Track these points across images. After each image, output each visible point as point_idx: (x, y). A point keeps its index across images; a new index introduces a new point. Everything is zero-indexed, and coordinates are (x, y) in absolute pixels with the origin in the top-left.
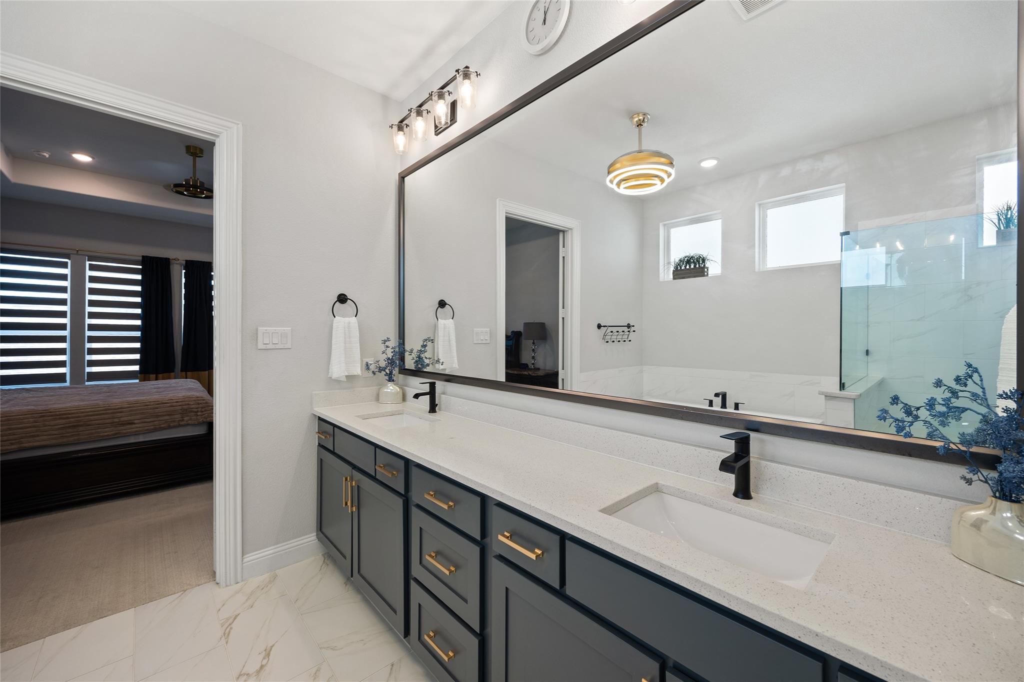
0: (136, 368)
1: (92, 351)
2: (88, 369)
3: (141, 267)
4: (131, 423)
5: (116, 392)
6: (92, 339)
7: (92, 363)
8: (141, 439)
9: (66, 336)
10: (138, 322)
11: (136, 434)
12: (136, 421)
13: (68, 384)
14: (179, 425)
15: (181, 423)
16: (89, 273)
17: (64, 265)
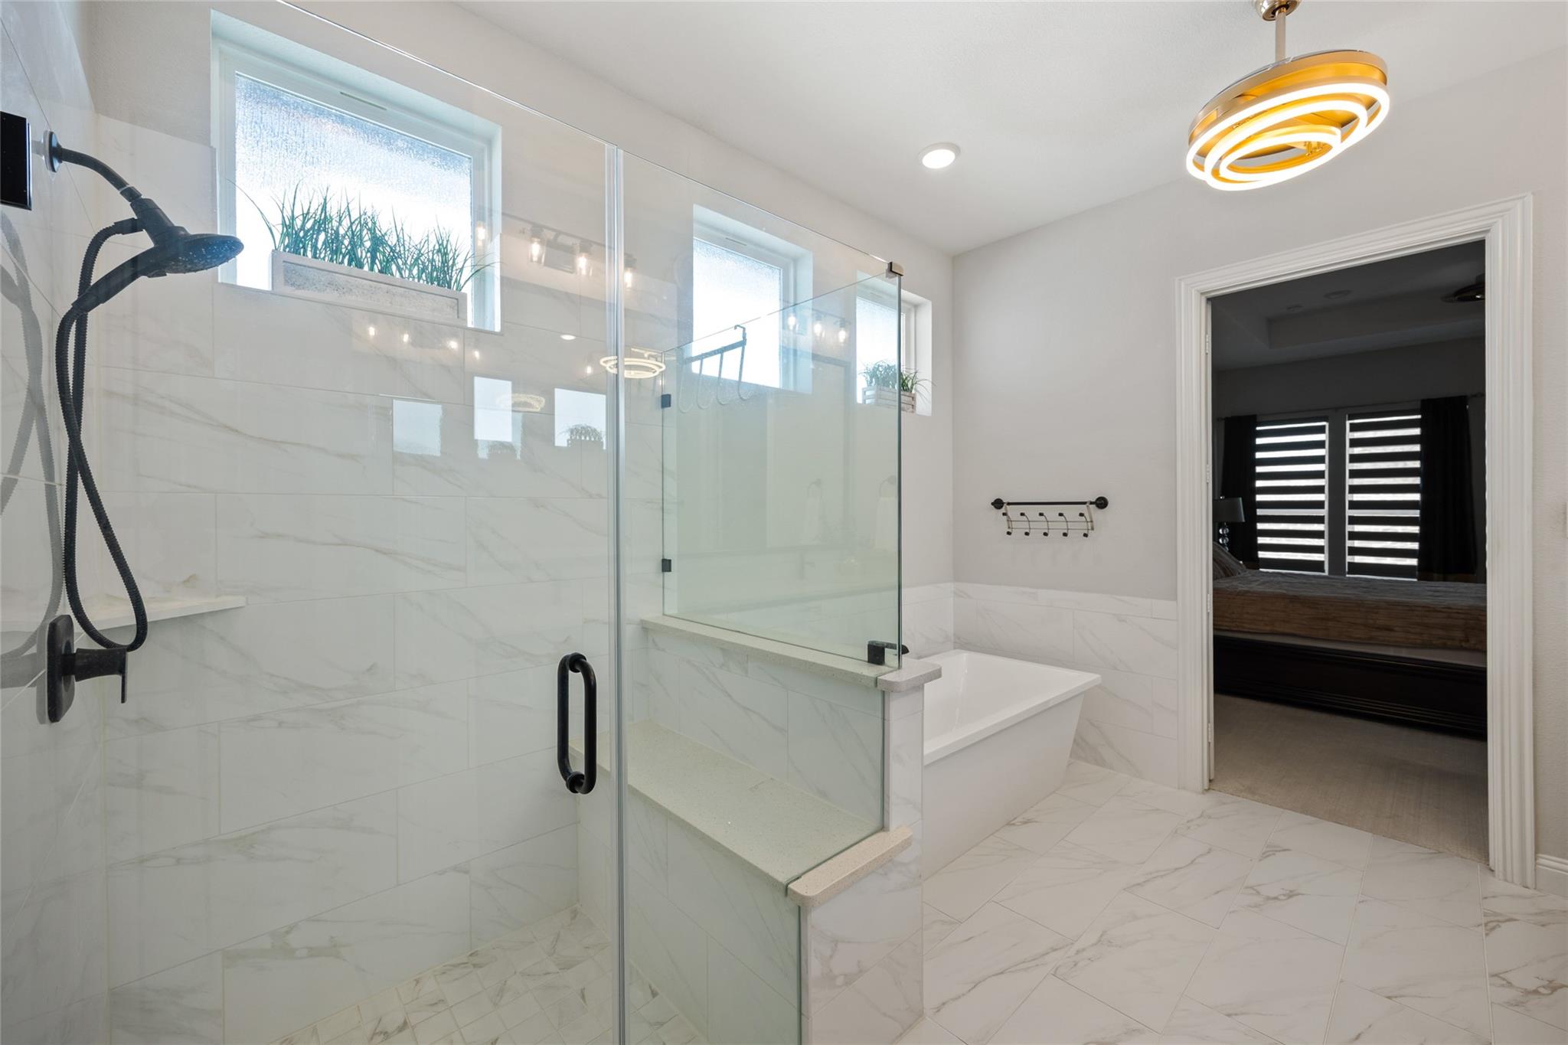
0: (1413, 562)
1: (1355, 536)
2: (1349, 559)
3: (1419, 417)
4: (1389, 629)
5: (1375, 589)
6: (1354, 520)
7: (1355, 551)
8: (1404, 653)
9: (1324, 516)
10: (1416, 497)
11: (1397, 645)
12: (1396, 629)
13: (1326, 573)
14: (1462, 646)
15: (1464, 644)
16: (1350, 435)
17: (1321, 430)
